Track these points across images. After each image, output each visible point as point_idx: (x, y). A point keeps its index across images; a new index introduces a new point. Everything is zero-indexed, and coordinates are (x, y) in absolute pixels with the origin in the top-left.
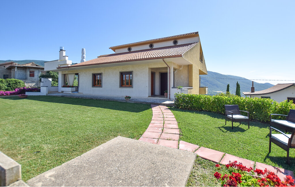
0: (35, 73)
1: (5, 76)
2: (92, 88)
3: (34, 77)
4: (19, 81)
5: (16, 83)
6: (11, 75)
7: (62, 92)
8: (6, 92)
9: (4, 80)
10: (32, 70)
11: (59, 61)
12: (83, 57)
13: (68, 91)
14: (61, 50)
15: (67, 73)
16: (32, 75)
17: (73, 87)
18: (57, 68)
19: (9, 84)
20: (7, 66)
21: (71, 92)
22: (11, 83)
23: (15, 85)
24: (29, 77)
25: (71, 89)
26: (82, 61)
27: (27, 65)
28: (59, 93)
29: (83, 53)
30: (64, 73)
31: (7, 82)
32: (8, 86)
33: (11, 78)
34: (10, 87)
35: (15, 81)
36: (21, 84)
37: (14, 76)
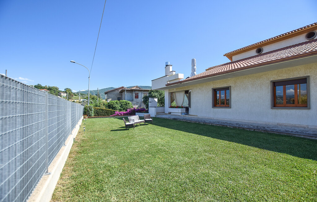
0: (139, 95)
1: (119, 98)
2: (213, 109)
3: (138, 98)
4: (129, 102)
5: (126, 104)
6: (122, 98)
7: (170, 113)
8: (120, 112)
9: (118, 102)
10: (137, 92)
11: (168, 76)
12: (194, 70)
13: (178, 112)
14: (167, 66)
15: (175, 91)
16: (137, 97)
17: (182, 107)
18: (166, 85)
19: (122, 105)
20: (120, 90)
21: (180, 114)
22: (123, 104)
23: (125, 106)
24: (134, 99)
25: (181, 111)
26: (193, 74)
27: (133, 88)
28: (166, 114)
29: (193, 65)
30: (172, 92)
31: (120, 103)
32: (121, 107)
33: (122, 100)
34: (122, 107)
35: (126, 102)
36: (130, 105)
37: (124, 98)
